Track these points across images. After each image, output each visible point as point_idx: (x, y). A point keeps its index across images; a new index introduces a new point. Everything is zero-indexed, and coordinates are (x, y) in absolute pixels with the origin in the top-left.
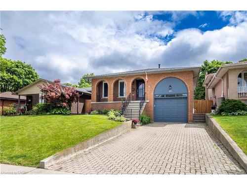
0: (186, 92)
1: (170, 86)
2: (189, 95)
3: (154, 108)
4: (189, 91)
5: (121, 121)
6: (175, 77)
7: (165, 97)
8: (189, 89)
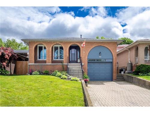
0: (112, 58)
1: (100, 53)
2: (114, 60)
3: (88, 69)
4: (114, 58)
5: (76, 81)
6: (104, 46)
7: (96, 61)
8: (113, 56)
